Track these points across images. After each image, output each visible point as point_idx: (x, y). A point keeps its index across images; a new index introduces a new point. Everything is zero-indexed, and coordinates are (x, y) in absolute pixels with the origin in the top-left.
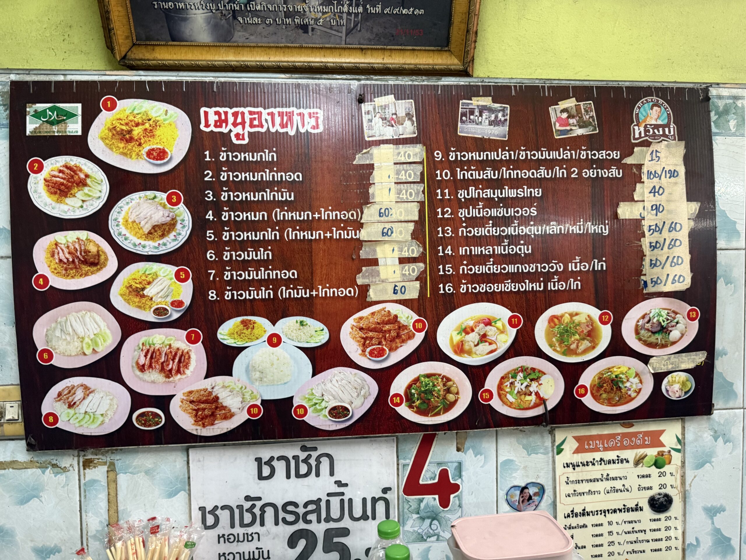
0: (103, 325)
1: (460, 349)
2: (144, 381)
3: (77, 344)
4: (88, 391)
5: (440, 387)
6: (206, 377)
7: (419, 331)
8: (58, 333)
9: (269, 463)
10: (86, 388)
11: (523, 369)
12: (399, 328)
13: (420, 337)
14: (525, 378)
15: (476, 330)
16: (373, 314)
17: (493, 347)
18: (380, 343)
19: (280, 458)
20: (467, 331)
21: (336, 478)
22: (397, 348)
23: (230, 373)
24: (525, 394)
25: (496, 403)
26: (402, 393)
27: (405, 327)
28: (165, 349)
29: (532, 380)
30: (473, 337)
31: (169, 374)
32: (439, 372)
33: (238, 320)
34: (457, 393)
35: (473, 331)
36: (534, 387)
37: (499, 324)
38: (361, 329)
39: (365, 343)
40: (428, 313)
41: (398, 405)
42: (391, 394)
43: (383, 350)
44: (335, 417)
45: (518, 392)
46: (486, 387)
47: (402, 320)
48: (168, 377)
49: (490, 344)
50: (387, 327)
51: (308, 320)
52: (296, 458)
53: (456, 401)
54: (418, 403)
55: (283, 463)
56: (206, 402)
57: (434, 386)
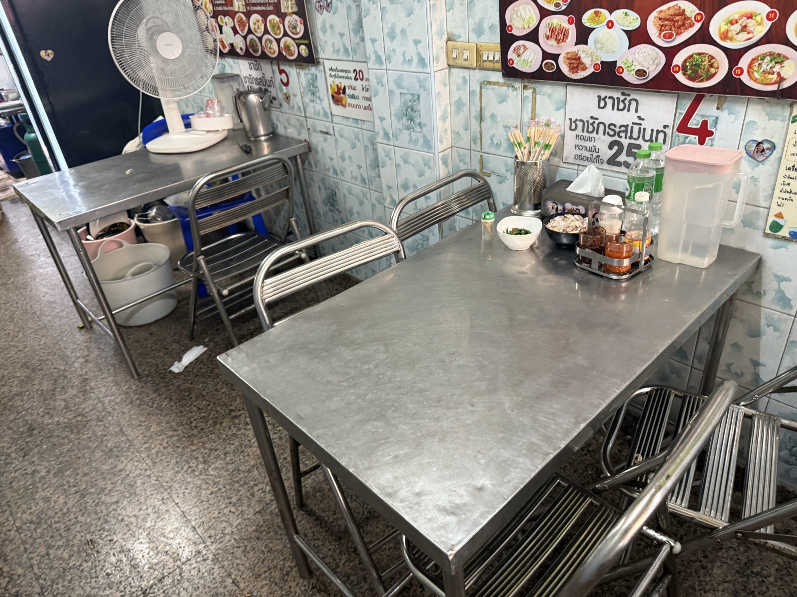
0: (533, 12)
1: (725, 36)
2: (548, 44)
3: (522, 22)
4: (525, 48)
5: (706, 63)
6: (576, 45)
7: (698, 21)
8: (515, 16)
9: (604, 99)
10: (525, 47)
11: (771, 54)
12: (685, 19)
13: (698, 26)
14: (771, 61)
15: (740, 22)
16: (669, 8)
17: (750, 35)
18: (671, 29)
19: (611, 98)
20: (732, 23)
21: (638, 114)
22: (681, 33)
23: (586, 43)
24: (769, 73)
25: (745, 78)
26: (680, 65)
27: (689, 18)
28: (558, 27)
29: (776, 63)
30: (737, 27)
31: (559, 42)
32: (707, 52)
33: (592, 11)
34: (718, 68)
35: (737, 22)
36: (777, 68)
37: (758, 18)
38: (660, 19)
39: (661, 28)
40: (707, 8)
41: (676, 72)
42: (673, 64)
43: (672, 34)
44: (638, 76)
45: (764, 71)
46: (739, 65)
47: (688, 13)
48: (558, 43)
49: (748, 33)
50: (677, 18)
51: (630, 12)
52: (618, 99)
53: (715, 74)
54: (689, 72)
55: (611, 101)
56: (574, 59)
57: (702, 61)
